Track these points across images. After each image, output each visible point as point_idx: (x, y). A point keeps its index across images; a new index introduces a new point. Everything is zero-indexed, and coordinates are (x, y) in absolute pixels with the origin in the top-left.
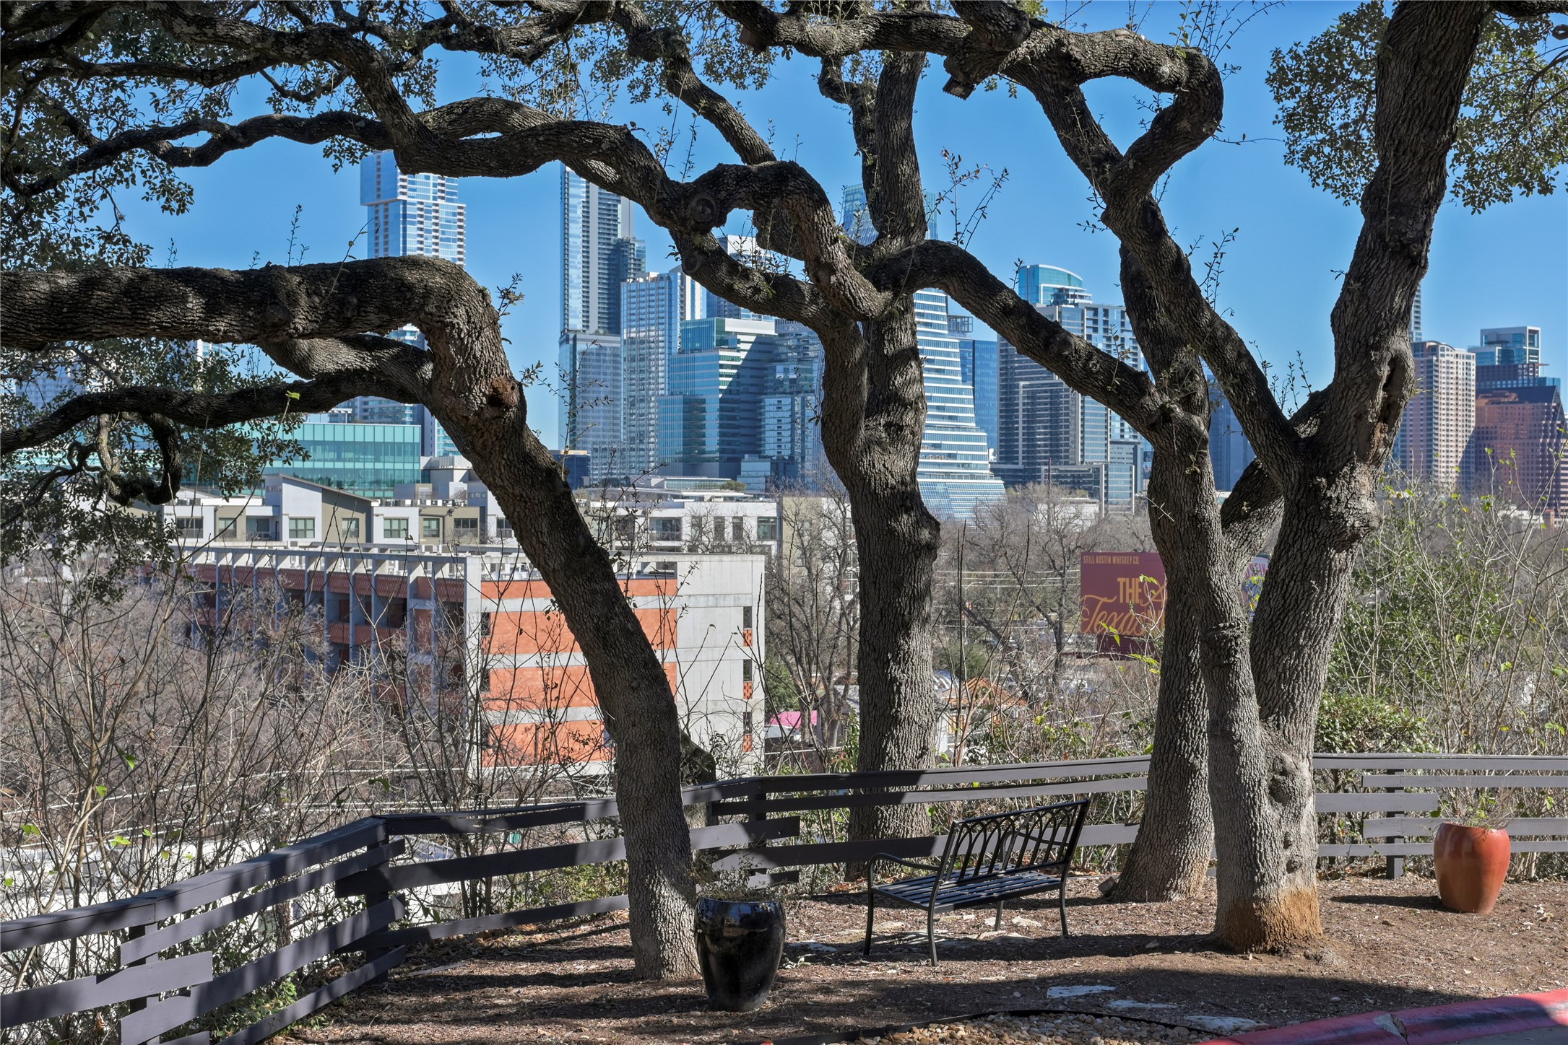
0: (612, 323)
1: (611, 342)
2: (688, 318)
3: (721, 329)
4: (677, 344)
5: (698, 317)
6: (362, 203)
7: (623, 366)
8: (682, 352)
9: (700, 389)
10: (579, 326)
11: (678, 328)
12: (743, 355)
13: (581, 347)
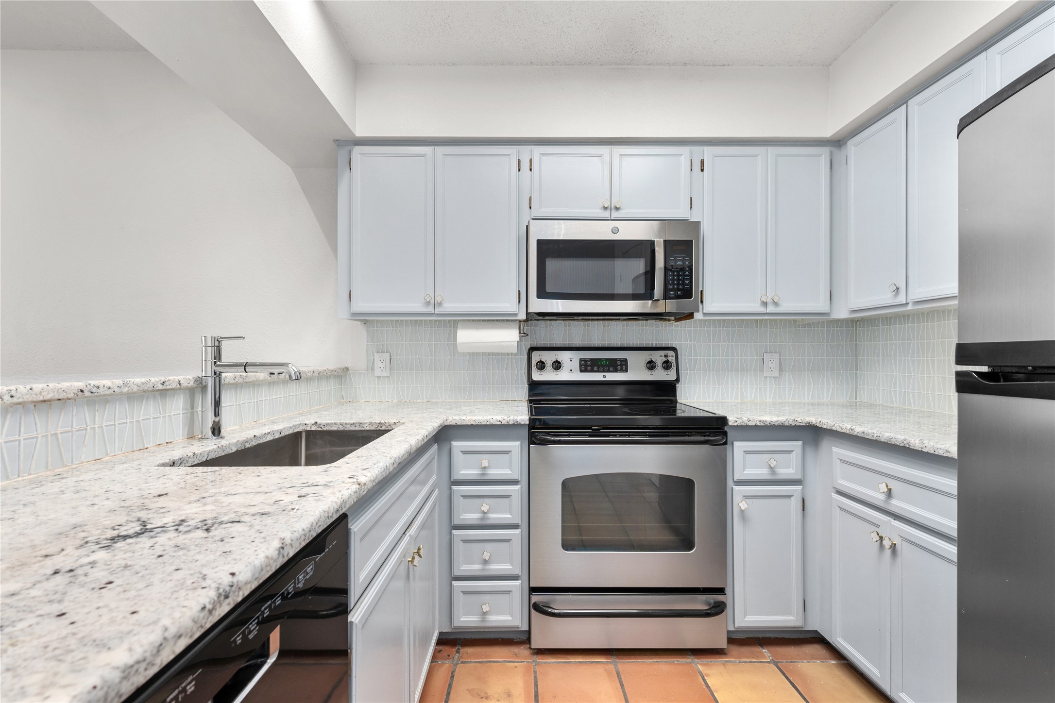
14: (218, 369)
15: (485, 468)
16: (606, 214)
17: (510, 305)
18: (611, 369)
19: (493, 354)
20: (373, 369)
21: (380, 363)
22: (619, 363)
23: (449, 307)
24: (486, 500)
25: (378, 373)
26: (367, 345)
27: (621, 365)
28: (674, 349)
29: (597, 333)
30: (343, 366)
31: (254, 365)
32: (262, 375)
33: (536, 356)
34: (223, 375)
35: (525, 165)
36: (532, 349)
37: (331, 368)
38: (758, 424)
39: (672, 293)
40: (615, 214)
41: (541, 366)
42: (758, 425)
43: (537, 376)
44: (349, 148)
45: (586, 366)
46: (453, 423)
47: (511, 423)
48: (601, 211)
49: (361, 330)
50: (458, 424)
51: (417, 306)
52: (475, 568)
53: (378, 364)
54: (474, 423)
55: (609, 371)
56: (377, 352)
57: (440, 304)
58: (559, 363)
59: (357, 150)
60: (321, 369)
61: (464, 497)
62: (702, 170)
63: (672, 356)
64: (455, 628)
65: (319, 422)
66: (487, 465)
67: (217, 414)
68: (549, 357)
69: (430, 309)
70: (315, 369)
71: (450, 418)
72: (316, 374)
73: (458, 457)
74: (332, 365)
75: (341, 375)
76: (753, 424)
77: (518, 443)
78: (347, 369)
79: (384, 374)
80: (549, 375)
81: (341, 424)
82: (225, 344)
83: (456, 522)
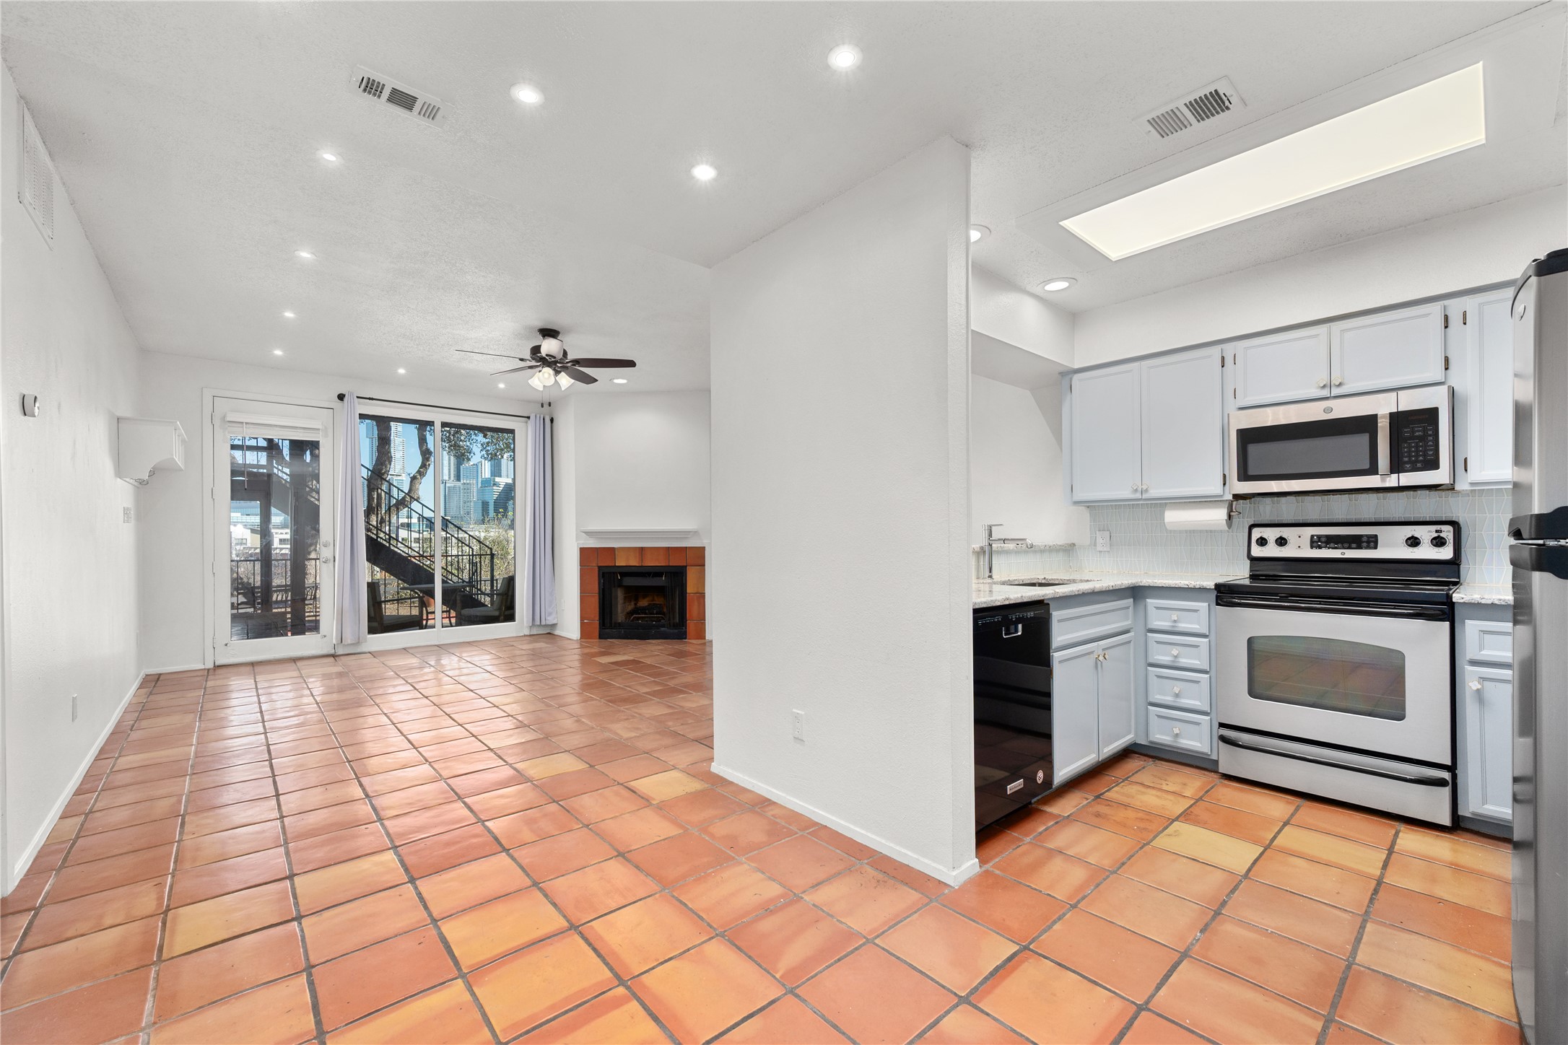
0: (458, 478)
1: (458, 484)
2: (483, 477)
3: (494, 481)
4: (480, 485)
5: (487, 477)
6: (367, 437)
7: (462, 491)
8: (481, 487)
9: (487, 498)
10: (447, 479)
11: (480, 480)
12: (501, 489)
13: (447, 485)
14: (991, 542)
15: (1175, 621)
16: (1325, 393)
17: (1214, 488)
18: (1354, 545)
19: (1211, 531)
20: (1095, 545)
21: (1102, 539)
22: (1365, 539)
23: (1154, 493)
24: (1177, 647)
25: (1099, 548)
26: (1090, 525)
27: (1368, 542)
28: (1454, 524)
29: (1340, 509)
30: (1070, 542)
31: (1008, 540)
32: (1011, 546)
33: (1257, 533)
34: (993, 545)
35: (1229, 361)
36: (1252, 527)
37: (1059, 543)
38: (1497, 602)
39: (1408, 466)
40: (1335, 392)
41: (1262, 542)
42: (1496, 604)
43: (1257, 551)
44: (1070, 376)
45: (1316, 542)
46: (1147, 584)
47: (1197, 587)
48: (1317, 390)
49: (1086, 514)
50: (1151, 585)
51: (1126, 494)
52: (1168, 699)
53: (1099, 541)
54: (1164, 586)
55: (1350, 548)
56: (1099, 531)
57: (1146, 491)
58: (1285, 539)
59: (1076, 377)
60: (1051, 544)
61: (1158, 642)
62: (1465, 324)
63: (1449, 531)
64: (1151, 742)
65: (1047, 578)
66: (1176, 619)
67: (990, 572)
68: (1271, 534)
69: (1138, 496)
70: (1046, 544)
71: (1144, 581)
72: (1047, 547)
73: (1152, 611)
74: (1061, 540)
75: (1069, 549)
76: (1489, 602)
77: (1206, 604)
78: (1074, 545)
79: (1105, 549)
80: (1272, 551)
81: (1061, 580)
82: (994, 529)
83: (1151, 660)
